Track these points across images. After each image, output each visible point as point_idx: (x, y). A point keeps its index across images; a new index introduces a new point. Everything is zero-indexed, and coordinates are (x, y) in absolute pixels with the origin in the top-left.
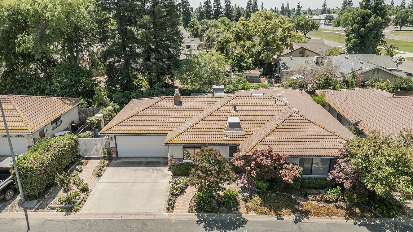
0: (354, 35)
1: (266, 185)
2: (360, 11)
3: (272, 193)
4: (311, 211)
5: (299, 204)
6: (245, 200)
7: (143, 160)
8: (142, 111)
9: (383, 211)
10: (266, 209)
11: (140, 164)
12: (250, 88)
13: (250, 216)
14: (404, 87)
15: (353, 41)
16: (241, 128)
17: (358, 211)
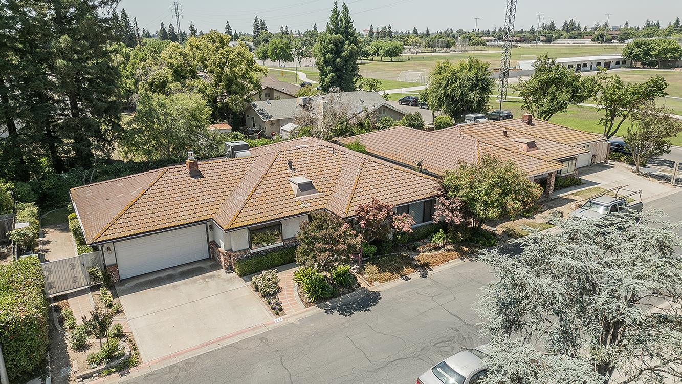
0: (329, 68)
1: (373, 249)
2: (329, 37)
3: (382, 257)
4: (430, 261)
5: (413, 259)
6: (360, 273)
7: (170, 272)
8: (143, 195)
9: (485, 242)
10: (388, 274)
11: (171, 279)
12: (256, 145)
13: (377, 287)
14: (416, 124)
15: (329, 76)
16: (314, 188)
17: (466, 249)
